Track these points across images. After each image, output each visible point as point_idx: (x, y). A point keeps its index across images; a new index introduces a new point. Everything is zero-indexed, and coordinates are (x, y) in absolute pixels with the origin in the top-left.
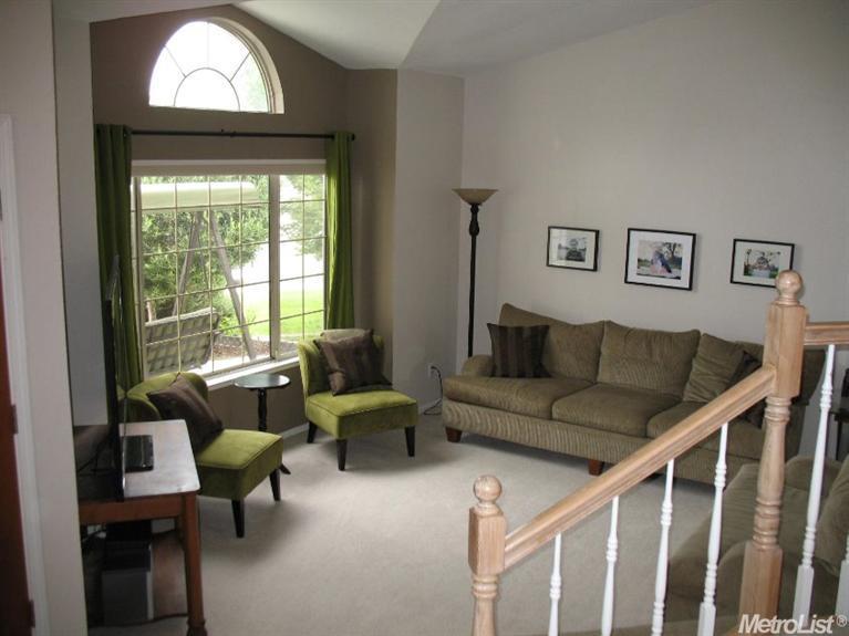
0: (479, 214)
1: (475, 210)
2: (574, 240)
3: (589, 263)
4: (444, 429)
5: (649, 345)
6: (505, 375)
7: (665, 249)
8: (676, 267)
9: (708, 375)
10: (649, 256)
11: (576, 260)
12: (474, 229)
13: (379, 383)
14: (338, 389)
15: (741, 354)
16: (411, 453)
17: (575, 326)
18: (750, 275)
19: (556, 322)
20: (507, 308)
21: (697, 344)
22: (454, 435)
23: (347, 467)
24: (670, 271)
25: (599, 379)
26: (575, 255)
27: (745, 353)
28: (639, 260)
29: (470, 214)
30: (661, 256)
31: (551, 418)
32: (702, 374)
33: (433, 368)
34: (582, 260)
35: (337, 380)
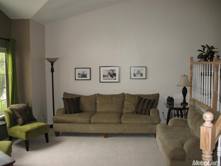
0: (53, 66)
1: (52, 65)
2: (83, 72)
3: (88, 78)
4: (54, 133)
5: (111, 98)
6: (71, 113)
7: (111, 71)
8: (115, 76)
9: (130, 104)
10: (106, 74)
11: (84, 77)
12: (52, 70)
13: (34, 120)
14: (21, 124)
15: (138, 98)
16: (47, 141)
17: (88, 96)
18: (135, 76)
19: (82, 96)
20: (65, 94)
21: (125, 97)
22: (57, 134)
23: (29, 150)
24: (113, 78)
25: (97, 111)
26: (84, 76)
27: (139, 97)
28: (103, 75)
29: (51, 66)
30: (110, 74)
31: (91, 123)
32: (128, 104)
33: (42, 115)
34: (86, 77)
35: (20, 120)
